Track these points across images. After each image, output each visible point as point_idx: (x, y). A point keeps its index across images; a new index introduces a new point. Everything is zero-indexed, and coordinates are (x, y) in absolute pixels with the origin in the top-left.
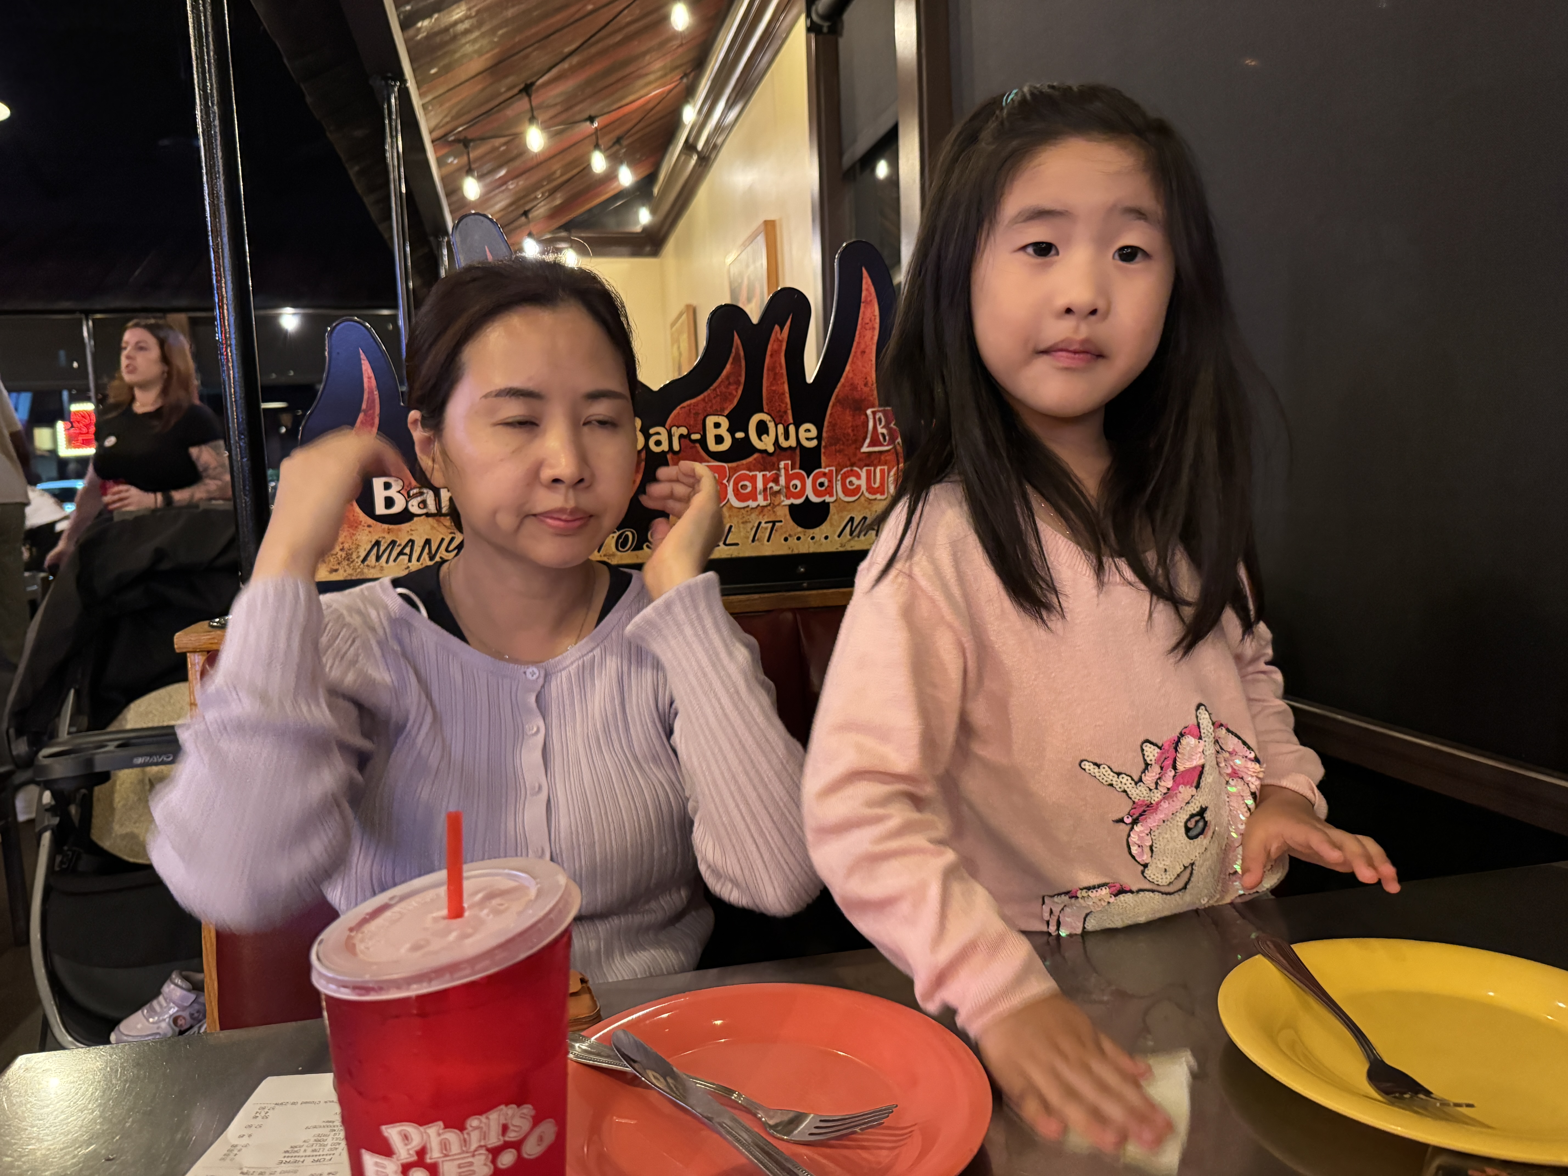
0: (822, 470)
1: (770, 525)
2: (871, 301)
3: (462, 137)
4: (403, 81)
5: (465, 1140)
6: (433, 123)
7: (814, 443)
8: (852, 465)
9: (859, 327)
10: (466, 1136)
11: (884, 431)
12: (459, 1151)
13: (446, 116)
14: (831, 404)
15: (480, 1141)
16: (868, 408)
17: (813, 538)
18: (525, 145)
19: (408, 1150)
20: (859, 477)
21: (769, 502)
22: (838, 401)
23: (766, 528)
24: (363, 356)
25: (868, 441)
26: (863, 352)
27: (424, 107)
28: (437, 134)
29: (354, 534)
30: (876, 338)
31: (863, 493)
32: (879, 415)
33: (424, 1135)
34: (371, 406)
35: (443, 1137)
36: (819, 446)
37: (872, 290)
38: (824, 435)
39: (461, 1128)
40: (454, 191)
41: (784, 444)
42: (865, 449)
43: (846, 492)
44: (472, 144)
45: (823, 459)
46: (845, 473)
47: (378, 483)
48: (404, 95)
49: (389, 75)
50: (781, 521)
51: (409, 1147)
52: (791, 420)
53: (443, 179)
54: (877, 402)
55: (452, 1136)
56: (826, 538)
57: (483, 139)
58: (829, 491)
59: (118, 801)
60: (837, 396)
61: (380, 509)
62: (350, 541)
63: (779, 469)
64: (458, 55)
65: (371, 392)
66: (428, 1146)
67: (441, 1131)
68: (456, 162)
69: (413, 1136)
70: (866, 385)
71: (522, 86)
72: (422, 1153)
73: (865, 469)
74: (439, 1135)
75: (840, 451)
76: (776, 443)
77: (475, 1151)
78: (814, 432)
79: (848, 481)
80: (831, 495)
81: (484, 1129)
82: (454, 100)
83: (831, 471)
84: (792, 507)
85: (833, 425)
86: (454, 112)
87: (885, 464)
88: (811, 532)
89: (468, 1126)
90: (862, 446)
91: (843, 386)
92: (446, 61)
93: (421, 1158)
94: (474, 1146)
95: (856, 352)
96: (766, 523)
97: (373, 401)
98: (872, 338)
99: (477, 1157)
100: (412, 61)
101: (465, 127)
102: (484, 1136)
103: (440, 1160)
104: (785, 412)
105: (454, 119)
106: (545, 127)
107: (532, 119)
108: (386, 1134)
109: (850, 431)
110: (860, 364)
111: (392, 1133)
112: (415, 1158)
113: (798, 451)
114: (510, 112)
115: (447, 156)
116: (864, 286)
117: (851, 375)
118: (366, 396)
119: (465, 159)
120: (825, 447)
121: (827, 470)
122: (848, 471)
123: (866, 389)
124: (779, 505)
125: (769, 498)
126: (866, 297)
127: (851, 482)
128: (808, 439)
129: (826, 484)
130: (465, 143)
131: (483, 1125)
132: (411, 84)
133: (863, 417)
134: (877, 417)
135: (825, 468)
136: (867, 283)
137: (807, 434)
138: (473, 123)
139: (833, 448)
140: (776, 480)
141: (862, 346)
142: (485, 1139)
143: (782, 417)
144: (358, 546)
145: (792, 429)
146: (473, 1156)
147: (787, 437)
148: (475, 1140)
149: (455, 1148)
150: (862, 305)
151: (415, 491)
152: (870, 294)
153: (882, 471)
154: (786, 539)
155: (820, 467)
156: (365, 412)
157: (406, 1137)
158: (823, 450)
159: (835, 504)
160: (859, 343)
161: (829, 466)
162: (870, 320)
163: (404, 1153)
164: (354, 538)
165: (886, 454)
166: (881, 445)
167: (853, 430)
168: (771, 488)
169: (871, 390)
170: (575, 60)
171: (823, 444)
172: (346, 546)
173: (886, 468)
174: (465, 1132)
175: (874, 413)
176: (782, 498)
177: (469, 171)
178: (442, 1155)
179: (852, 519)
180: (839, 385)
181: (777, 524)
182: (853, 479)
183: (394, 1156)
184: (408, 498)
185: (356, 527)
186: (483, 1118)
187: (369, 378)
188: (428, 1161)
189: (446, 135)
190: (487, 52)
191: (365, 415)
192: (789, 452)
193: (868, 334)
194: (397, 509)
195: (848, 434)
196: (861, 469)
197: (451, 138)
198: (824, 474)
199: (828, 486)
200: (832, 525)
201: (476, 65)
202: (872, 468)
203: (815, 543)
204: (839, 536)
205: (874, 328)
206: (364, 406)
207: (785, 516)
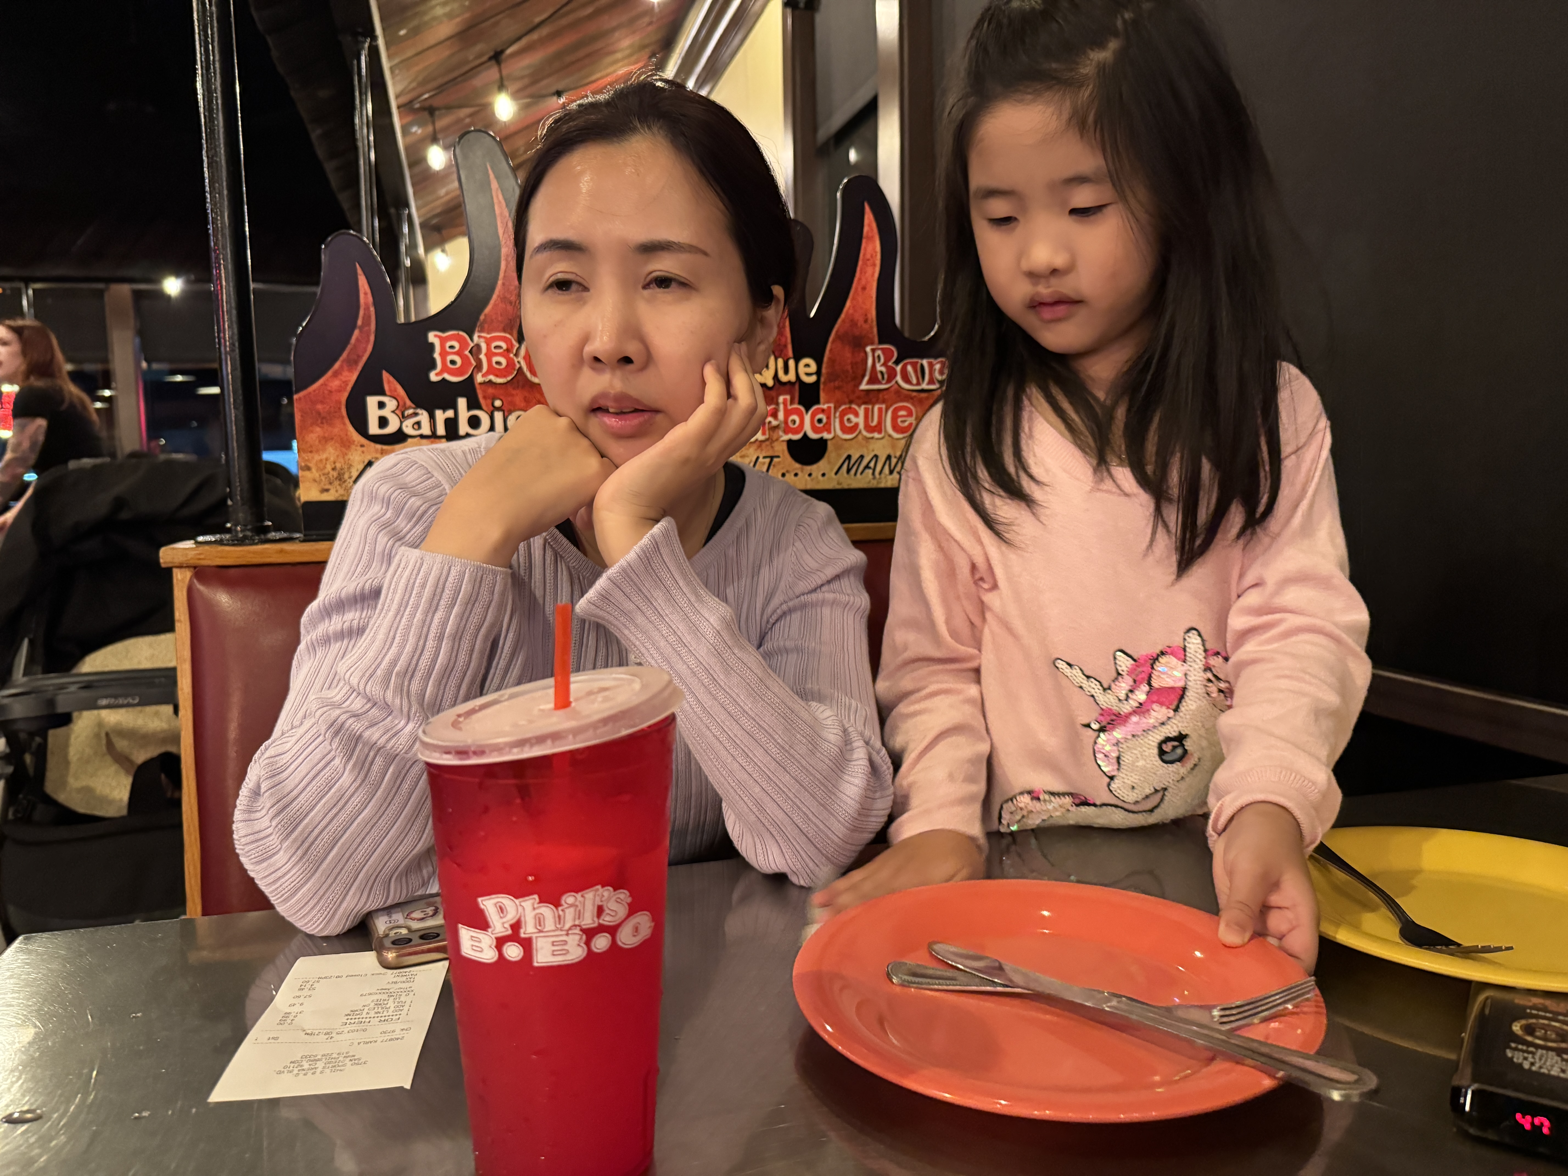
0: (821, 406)
1: (768, 460)
2: (872, 237)
3: (427, 104)
4: (374, 38)
5: (559, 917)
6: (400, 88)
7: (813, 379)
8: (851, 402)
9: (860, 263)
10: (561, 913)
11: (883, 369)
12: (553, 928)
13: (410, 83)
14: (831, 339)
15: (574, 920)
16: (867, 345)
17: (810, 475)
18: (493, 114)
19: (503, 923)
20: (856, 415)
21: (767, 436)
22: (838, 337)
23: (764, 463)
24: (359, 271)
25: (866, 379)
26: (864, 288)
27: (392, 69)
28: (404, 99)
29: (346, 454)
30: (877, 275)
31: (860, 432)
32: (879, 352)
33: (520, 909)
34: (366, 322)
35: (537, 911)
36: (817, 382)
37: (874, 225)
38: (824, 371)
39: (557, 904)
40: (418, 160)
41: (784, 378)
42: (864, 386)
43: (844, 429)
44: (437, 113)
45: (822, 395)
46: (843, 410)
47: (372, 402)
48: (374, 53)
49: (360, 30)
50: (778, 457)
51: (504, 920)
52: (790, 353)
53: (407, 149)
54: (876, 340)
55: (547, 911)
56: (823, 475)
57: (449, 108)
58: (827, 428)
59: (73, 753)
60: (837, 332)
61: (374, 429)
62: (342, 460)
63: (777, 404)
64: (427, 18)
65: (367, 309)
66: (523, 919)
67: (536, 906)
68: (420, 131)
69: (508, 909)
70: (866, 321)
71: (492, 54)
72: (516, 926)
73: (863, 407)
74: (534, 909)
75: (839, 388)
76: (776, 377)
77: (570, 929)
78: (813, 367)
79: (846, 418)
80: (829, 432)
81: (580, 907)
82: (421, 66)
83: (829, 408)
84: (790, 442)
85: (832, 361)
86: (420, 78)
87: (883, 402)
88: (808, 469)
89: (563, 902)
90: (860, 383)
91: (843, 321)
92: (415, 23)
93: (515, 933)
94: (567, 926)
95: (856, 289)
96: (765, 457)
97: (370, 317)
98: (873, 275)
99: (571, 936)
100: (382, 20)
101: (432, 93)
102: (579, 915)
103: (534, 936)
104: (785, 346)
105: (420, 84)
106: (515, 96)
107: (501, 87)
108: (482, 907)
109: (849, 367)
110: (860, 300)
111: (488, 904)
112: (510, 932)
113: (797, 387)
114: (478, 82)
115: (411, 124)
116: (866, 222)
117: (851, 311)
118: (361, 312)
119: (430, 129)
120: (825, 383)
121: (825, 407)
122: (846, 409)
123: (866, 326)
124: (777, 440)
125: (767, 432)
126: (868, 232)
127: (849, 420)
128: (808, 374)
129: (825, 420)
130: (431, 111)
131: (577, 903)
132: (381, 42)
133: (862, 354)
134: (876, 355)
135: (824, 404)
136: (869, 218)
137: (807, 369)
138: (441, 89)
139: (832, 384)
140: (775, 415)
141: (863, 282)
142: (579, 918)
143: (782, 351)
144: (350, 466)
145: (792, 363)
146: (567, 935)
147: (786, 371)
148: (570, 914)
149: (549, 924)
150: (864, 241)
151: (411, 411)
152: (872, 230)
153: (880, 410)
154: (783, 475)
155: (818, 402)
156: (361, 328)
157: (502, 910)
158: (822, 386)
159: (834, 441)
160: (860, 279)
161: (828, 402)
162: (872, 256)
163: (499, 926)
164: (347, 458)
165: (885, 393)
166: (879, 383)
167: (852, 367)
168: (770, 422)
169: (871, 327)
170: (544, 31)
171: (822, 379)
172: (338, 465)
173: (884, 406)
174: (560, 908)
175: (873, 351)
176: (781, 433)
177: (434, 139)
178: (536, 931)
179: (849, 457)
180: (840, 321)
181: (775, 460)
182: (851, 416)
183: (490, 930)
184: (403, 417)
185: (349, 447)
186: (579, 896)
187: (366, 294)
188: (522, 935)
189: (411, 102)
190: (458, 16)
191: (361, 331)
192: (788, 387)
193: (869, 270)
194: (391, 428)
195: (848, 371)
196: (859, 406)
197: (417, 106)
198: (823, 411)
199: (826, 423)
200: (829, 462)
201: (445, 30)
202: (870, 407)
203: (812, 480)
204: (836, 473)
205: (874, 265)
206: (359, 322)
207: (783, 451)
